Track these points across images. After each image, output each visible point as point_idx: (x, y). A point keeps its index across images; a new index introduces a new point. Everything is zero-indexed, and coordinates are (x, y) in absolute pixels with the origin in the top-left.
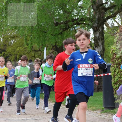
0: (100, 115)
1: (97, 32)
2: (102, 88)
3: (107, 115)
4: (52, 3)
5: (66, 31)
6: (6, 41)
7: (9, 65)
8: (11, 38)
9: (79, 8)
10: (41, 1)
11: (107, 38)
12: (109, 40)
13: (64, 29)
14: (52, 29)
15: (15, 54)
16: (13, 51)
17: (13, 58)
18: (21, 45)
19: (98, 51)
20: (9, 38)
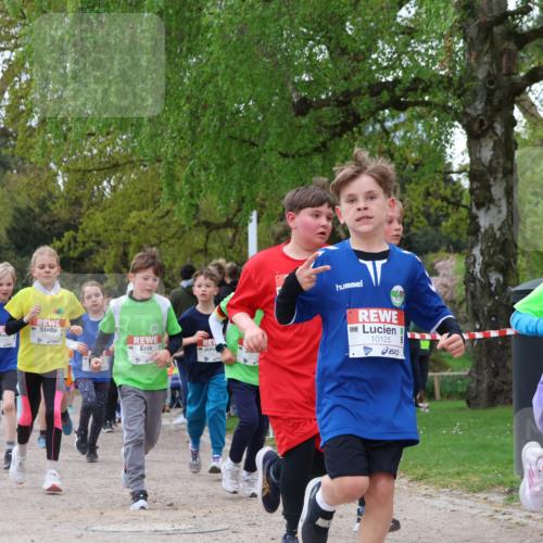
0: (504, 510)
1: (482, 140)
2: (511, 389)
4: (281, 15)
5: (345, 136)
6: (80, 185)
7: (94, 298)
8: (102, 172)
9: (403, 33)
10: (232, 6)
13: (335, 126)
14: (282, 130)
15: (121, 240)
16: (111, 227)
17: (112, 260)
18: (145, 200)
19: (487, 226)
20: (90, 171)
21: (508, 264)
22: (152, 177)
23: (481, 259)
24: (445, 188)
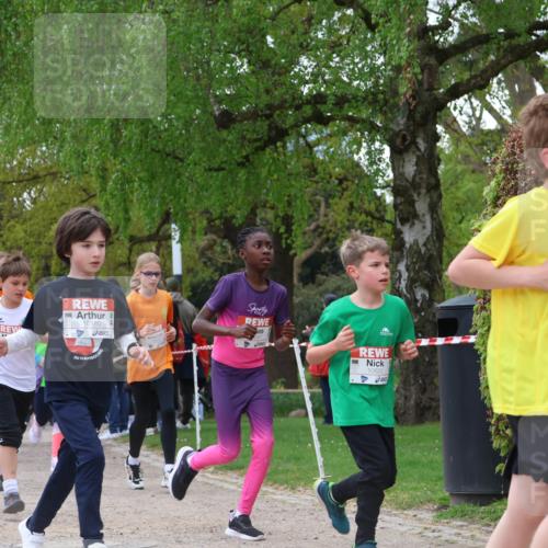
1: (405, 155)
2: (438, 407)
3: (462, 526)
5: (268, 150)
8: (22, 184)
11: (452, 184)
12: (464, 190)
13: (256, 140)
15: (43, 252)
16: (32, 240)
19: (412, 240)
20: (9, 183)
21: (434, 280)
22: (73, 189)
23: (407, 274)
24: (370, 203)
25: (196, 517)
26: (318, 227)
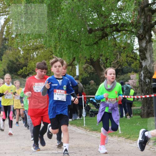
1: (142, 41)
4: (83, 5)
5: (103, 40)
6: (27, 53)
8: (34, 50)
9: (119, 10)
10: (69, 3)
13: (99, 37)
14: (85, 38)
18: (46, 58)
19: (145, 65)
20: (30, 50)
21: (151, 76)
22: (48, 51)
23: (143, 75)
24: (132, 55)
25: (85, 144)
26: (117, 61)
